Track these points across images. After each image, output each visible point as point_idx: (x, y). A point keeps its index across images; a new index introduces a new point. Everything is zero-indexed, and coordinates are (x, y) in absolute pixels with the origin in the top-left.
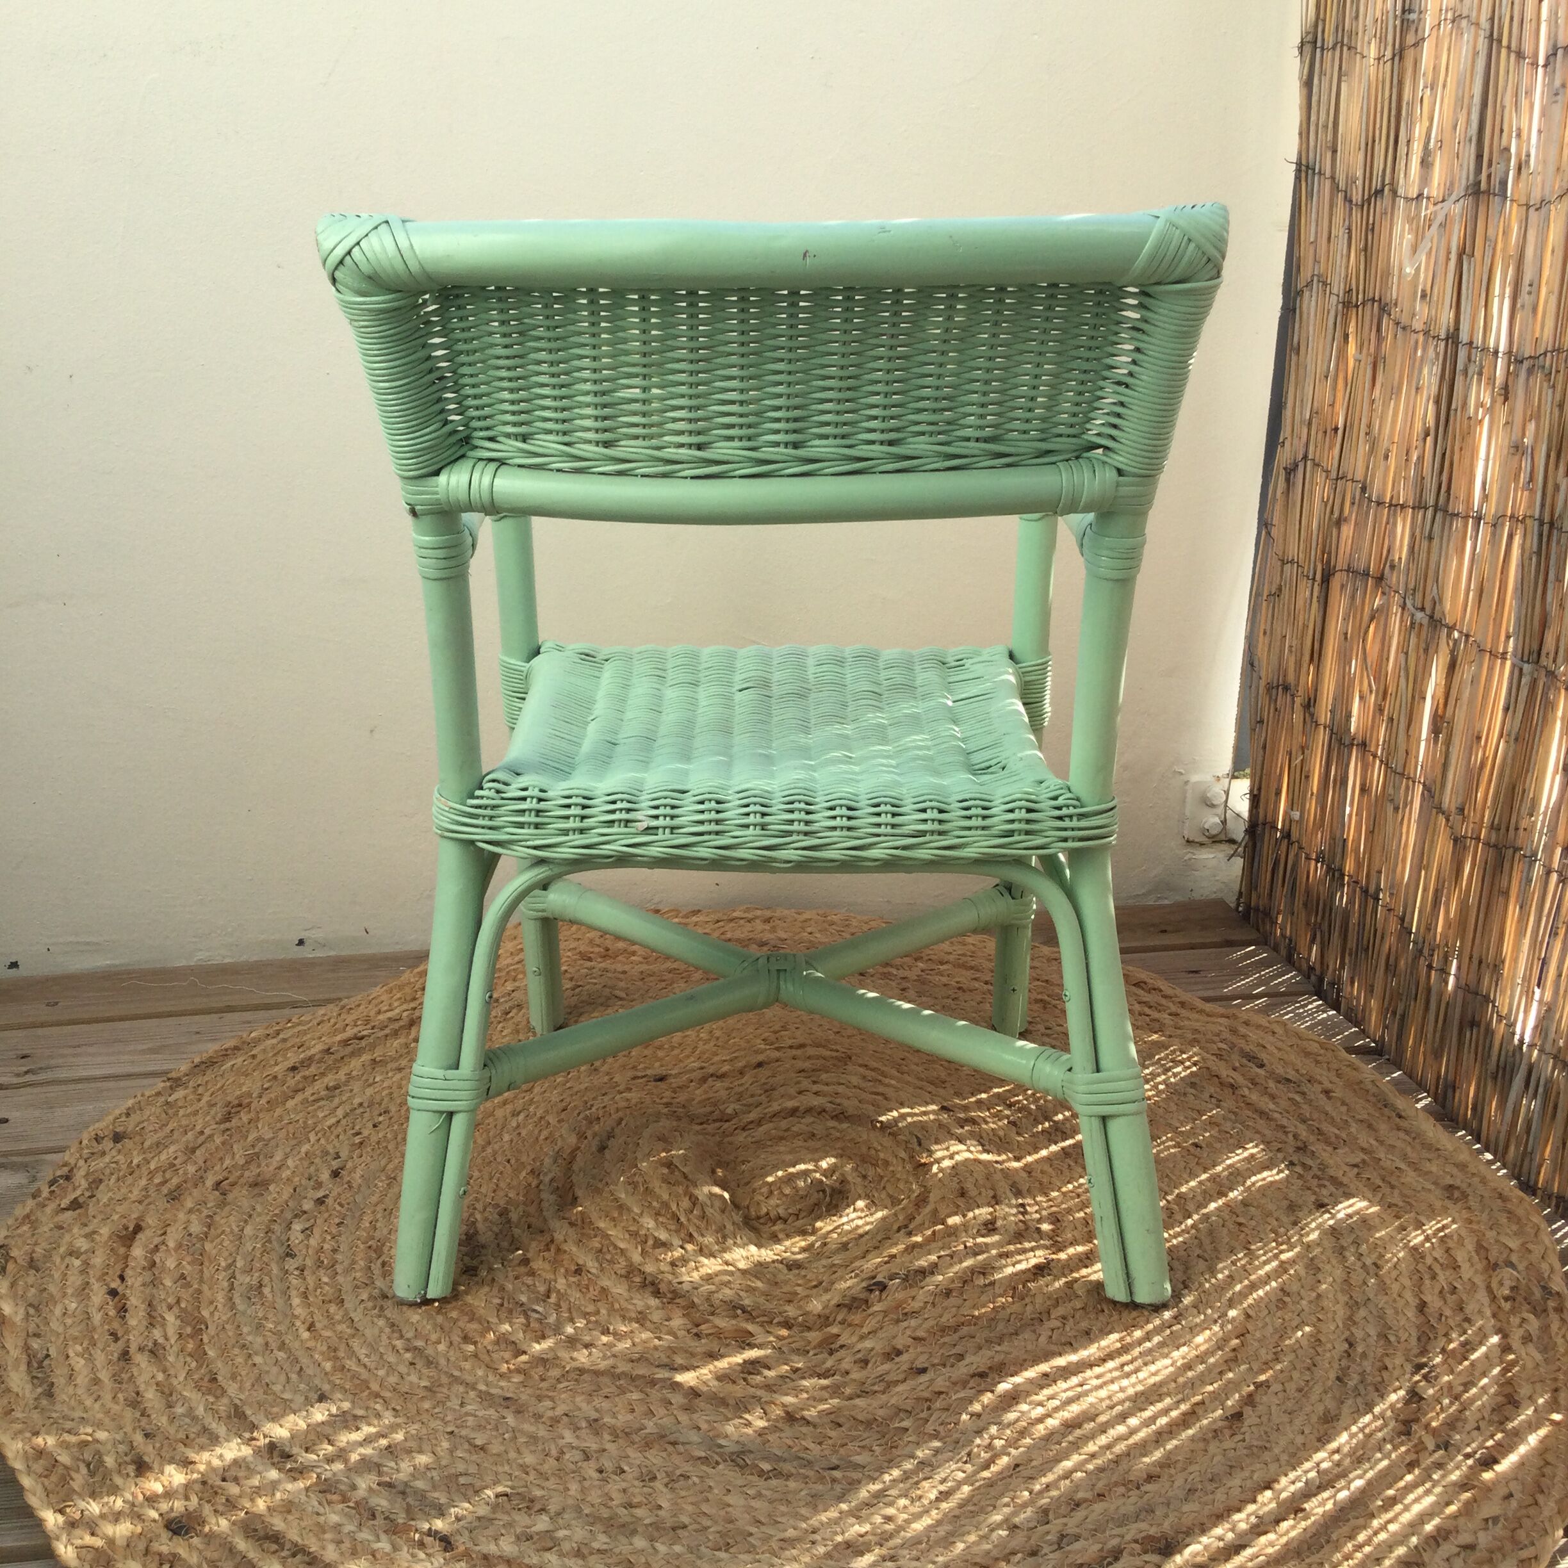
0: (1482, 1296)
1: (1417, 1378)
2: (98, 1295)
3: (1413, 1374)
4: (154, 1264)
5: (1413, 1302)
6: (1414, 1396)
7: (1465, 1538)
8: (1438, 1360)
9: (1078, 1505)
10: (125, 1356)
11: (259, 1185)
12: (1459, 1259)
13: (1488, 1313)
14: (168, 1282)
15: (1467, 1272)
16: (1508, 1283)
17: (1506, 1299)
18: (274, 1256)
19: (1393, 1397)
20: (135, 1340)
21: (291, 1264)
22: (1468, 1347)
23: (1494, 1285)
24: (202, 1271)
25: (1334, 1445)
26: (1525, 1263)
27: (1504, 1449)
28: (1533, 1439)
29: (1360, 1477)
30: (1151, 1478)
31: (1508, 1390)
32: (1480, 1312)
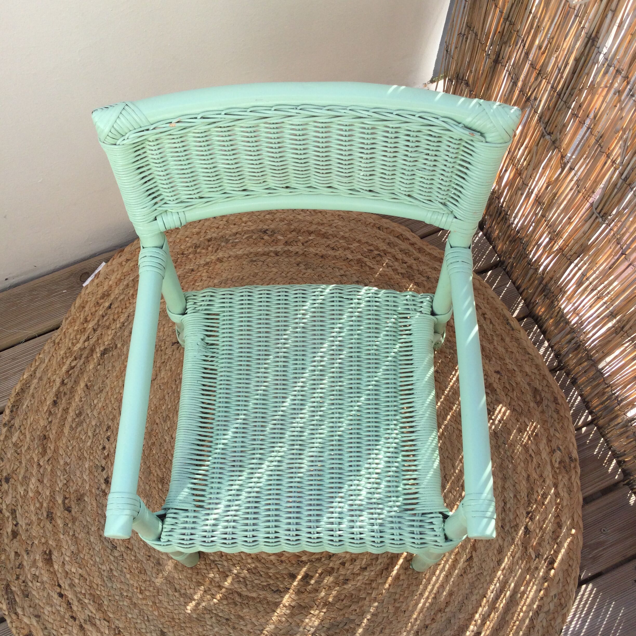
0: (549, 468)
1: (527, 520)
2: (56, 599)
3: (526, 518)
4: (67, 573)
5: (525, 475)
6: (527, 531)
7: (545, 609)
8: (534, 506)
9: (427, 627)
10: (81, 626)
11: (80, 499)
12: (541, 449)
13: (551, 476)
14: (77, 581)
15: (544, 455)
16: (558, 460)
17: (558, 468)
18: (109, 551)
19: (521, 532)
20: (81, 616)
21: (116, 554)
22: (544, 496)
23: (553, 461)
24: (86, 570)
25: (502, 567)
26: (564, 446)
27: (557, 552)
28: (566, 545)
29: (512, 582)
30: (447, 604)
31: (558, 520)
32: (548, 476)
